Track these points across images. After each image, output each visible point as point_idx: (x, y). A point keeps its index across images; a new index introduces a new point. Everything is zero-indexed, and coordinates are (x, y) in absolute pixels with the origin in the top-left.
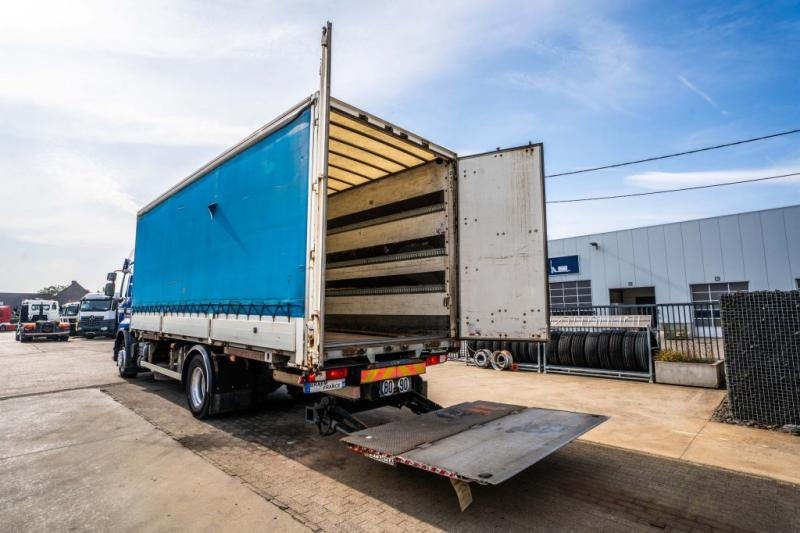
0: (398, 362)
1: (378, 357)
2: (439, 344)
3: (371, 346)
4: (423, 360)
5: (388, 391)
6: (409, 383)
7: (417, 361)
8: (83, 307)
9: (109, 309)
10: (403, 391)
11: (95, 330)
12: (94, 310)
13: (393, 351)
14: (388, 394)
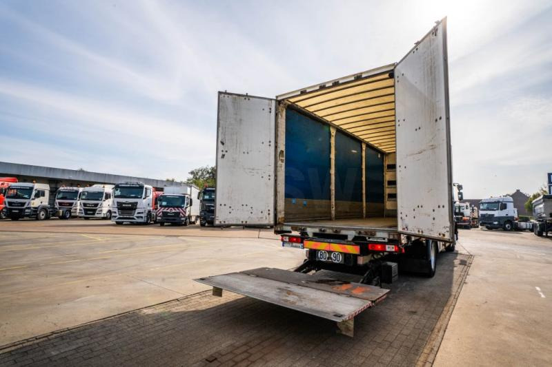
0: (332, 241)
1: (315, 234)
2: (375, 235)
3: (310, 227)
4: (357, 244)
5: (323, 258)
6: (341, 258)
7: (349, 243)
8: (481, 207)
9: (498, 209)
10: (336, 262)
11: (490, 224)
12: (488, 209)
13: (326, 233)
14: (323, 260)
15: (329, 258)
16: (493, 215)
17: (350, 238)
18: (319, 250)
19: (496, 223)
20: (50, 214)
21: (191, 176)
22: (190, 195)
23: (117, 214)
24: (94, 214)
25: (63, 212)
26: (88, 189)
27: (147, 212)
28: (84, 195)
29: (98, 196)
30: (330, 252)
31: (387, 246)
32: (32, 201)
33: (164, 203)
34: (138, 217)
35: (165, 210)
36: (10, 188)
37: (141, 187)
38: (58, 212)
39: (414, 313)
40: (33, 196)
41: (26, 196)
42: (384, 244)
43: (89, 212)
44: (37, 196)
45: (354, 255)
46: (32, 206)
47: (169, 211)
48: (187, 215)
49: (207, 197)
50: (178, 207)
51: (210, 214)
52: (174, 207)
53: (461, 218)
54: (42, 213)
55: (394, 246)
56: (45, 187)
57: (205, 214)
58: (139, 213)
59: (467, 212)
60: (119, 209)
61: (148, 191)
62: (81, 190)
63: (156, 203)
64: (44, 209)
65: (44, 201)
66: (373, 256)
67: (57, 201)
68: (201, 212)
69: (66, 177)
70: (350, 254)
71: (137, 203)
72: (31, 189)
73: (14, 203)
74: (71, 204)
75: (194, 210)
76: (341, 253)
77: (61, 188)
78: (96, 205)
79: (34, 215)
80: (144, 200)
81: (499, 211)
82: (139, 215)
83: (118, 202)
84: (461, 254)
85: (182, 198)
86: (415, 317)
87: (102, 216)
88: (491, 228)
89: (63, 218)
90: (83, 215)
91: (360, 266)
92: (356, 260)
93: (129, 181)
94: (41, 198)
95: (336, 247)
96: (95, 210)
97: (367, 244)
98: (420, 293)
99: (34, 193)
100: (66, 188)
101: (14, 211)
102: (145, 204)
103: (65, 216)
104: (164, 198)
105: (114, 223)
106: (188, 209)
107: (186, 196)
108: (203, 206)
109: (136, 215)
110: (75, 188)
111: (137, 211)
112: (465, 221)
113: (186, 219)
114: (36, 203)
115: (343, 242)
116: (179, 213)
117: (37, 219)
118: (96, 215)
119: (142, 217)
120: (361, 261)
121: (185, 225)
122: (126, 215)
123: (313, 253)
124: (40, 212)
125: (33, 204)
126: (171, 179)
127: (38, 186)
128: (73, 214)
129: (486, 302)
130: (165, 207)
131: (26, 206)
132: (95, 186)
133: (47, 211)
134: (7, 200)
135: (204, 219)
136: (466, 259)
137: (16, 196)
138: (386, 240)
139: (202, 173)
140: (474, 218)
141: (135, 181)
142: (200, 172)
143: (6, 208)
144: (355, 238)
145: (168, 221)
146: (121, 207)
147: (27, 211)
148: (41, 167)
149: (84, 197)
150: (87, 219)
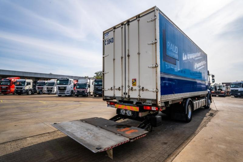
0: (127, 104)
1: (119, 101)
4: (138, 106)
5: (123, 112)
6: (130, 113)
7: (134, 106)
8: (231, 86)
9: (240, 87)
10: (128, 115)
11: (236, 94)
12: (235, 87)
13: (124, 100)
14: (123, 114)
15: (126, 113)
16: (238, 90)
17: (135, 103)
18: (121, 109)
19: (239, 94)
20: (34, 92)
21: (96, 75)
22: (90, 83)
23: (58, 92)
24: (51, 92)
25: (39, 91)
26: (49, 81)
27: (71, 91)
28: (47, 84)
29: (53, 84)
30: (126, 110)
31: (152, 107)
32: (25, 87)
33: (78, 87)
34: (67, 93)
35: (78, 90)
36: (17, 82)
37: (68, 80)
38: (37, 91)
39: (165, 143)
40: (26, 85)
41: (23, 85)
42: (150, 106)
43: (49, 91)
44: (27, 85)
45: (136, 112)
46: (26, 89)
47: (80, 90)
48: (88, 92)
49: (96, 84)
50: (84, 88)
51: (98, 91)
52: (82, 88)
53: (220, 92)
54: (30, 92)
55: (155, 107)
56: (31, 81)
57: (96, 91)
58: (67, 91)
59: (224, 89)
60: (59, 90)
61: (71, 82)
62: (46, 82)
63: (74, 87)
64: (30, 90)
65: (30, 87)
66: (149, 112)
67: (37, 87)
68: (94, 91)
69: (42, 76)
70: (134, 111)
71: (66, 87)
72: (25, 82)
73: (19, 88)
74: (42, 88)
75: (91, 90)
76: (131, 111)
77: (38, 81)
78: (52, 88)
79: (27, 93)
80: (69, 86)
81: (241, 88)
82: (67, 92)
83: (58, 87)
84: (212, 110)
85: (85, 84)
86: (165, 146)
87: (55, 93)
88: (237, 96)
89: (39, 94)
90: (47, 92)
91: (140, 117)
92: (138, 114)
93: (63, 77)
94: (29, 85)
95: (129, 108)
96: (51, 90)
97: (143, 106)
98: (176, 132)
99: (26, 83)
100: (40, 81)
101: (18, 91)
102: (70, 87)
103: (40, 93)
104: (78, 84)
105: (57, 96)
106: (88, 89)
107: (87, 83)
108: (95, 87)
109: (66, 92)
110: (44, 81)
111: (67, 90)
112: (222, 93)
113: (88, 94)
114: (27, 88)
115: (131, 105)
116: (84, 91)
117: (28, 94)
118: (52, 93)
119: (69, 93)
120: (140, 115)
121: (87, 96)
122: (62, 93)
123: (118, 111)
124: (29, 91)
125: (26, 88)
126: (87, 76)
127: (28, 81)
128: (43, 92)
129: (212, 138)
130: (78, 88)
131: (23, 89)
132: (51, 80)
133: (31, 91)
134: (16, 87)
135: (95, 93)
136: (213, 113)
137: (20, 85)
138: (151, 104)
139: (100, 73)
140: (228, 92)
141: (65, 78)
142: (99, 73)
143: (15, 90)
144: (137, 103)
145: (80, 95)
146: (59, 89)
147: (23, 91)
148: (32, 73)
149: (47, 85)
150: (49, 94)
